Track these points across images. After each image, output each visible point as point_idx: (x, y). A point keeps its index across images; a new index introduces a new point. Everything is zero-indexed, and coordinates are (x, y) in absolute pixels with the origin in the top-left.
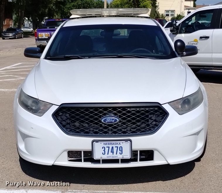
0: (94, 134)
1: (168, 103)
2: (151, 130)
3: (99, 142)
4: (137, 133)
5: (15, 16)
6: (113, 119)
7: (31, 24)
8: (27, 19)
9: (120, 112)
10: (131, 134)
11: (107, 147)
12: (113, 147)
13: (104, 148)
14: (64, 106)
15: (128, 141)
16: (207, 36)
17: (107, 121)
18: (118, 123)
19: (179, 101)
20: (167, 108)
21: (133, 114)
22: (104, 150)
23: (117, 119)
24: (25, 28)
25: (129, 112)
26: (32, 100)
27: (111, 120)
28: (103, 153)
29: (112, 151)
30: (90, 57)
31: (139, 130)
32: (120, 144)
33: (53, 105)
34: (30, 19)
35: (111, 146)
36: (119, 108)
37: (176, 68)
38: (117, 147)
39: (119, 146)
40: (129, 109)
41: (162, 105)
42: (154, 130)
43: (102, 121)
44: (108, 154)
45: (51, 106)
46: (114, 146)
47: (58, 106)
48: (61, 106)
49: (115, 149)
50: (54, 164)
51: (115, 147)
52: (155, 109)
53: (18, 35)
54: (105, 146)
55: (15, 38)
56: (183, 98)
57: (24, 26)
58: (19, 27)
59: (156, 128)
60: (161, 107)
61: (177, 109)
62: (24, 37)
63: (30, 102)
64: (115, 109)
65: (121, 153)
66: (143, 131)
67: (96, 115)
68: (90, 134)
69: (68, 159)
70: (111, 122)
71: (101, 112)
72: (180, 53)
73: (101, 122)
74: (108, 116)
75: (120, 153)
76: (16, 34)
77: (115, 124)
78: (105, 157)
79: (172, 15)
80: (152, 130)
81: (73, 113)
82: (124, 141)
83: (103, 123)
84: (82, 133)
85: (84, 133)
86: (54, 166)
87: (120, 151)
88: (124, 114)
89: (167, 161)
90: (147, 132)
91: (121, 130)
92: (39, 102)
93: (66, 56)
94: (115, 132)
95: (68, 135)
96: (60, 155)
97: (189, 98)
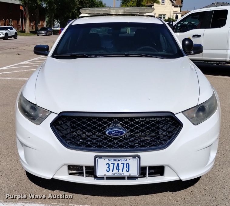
0: (97, 148)
1: (182, 112)
2: (162, 143)
3: (102, 158)
4: (147, 148)
5: (48, 18)
6: (119, 132)
7: (60, 25)
8: (56, 20)
9: (127, 123)
10: (140, 148)
11: (112, 164)
12: (118, 164)
13: (108, 164)
14: (63, 114)
15: (136, 158)
16: (199, 34)
17: (112, 133)
18: (124, 136)
19: (193, 109)
20: (181, 118)
21: (142, 125)
22: (109, 167)
23: (123, 131)
24: (55, 27)
25: (137, 123)
26: (30, 105)
27: (117, 132)
28: (107, 170)
29: (118, 168)
30: (96, 56)
31: (149, 144)
32: (126, 160)
33: (52, 113)
34: (59, 21)
35: (116, 163)
36: (126, 118)
37: (183, 67)
38: (124, 164)
39: (125, 163)
40: (137, 120)
41: (175, 115)
42: (166, 143)
43: (107, 133)
44: (113, 171)
45: (49, 114)
46: (120, 162)
47: (58, 115)
48: (61, 115)
49: (121, 166)
50: (53, 178)
51: (121, 164)
52: (167, 119)
53: (49, 33)
54: (110, 163)
55: (47, 35)
56: (198, 105)
57: (54, 26)
58: (50, 27)
59: (168, 142)
60: (175, 117)
61: (191, 118)
62: (54, 34)
63: (28, 108)
64: (121, 119)
65: (128, 170)
66: (154, 145)
67: (100, 126)
68: (92, 148)
69: (69, 172)
70: (117, 135)
71: (105, 123)
72: (187, 52)
73: (105, 134)
74: (114, 128)
75: (126, 170)
76: (48, 32)
77: (121, 137)
78: (109, 174)
79: (164, 18)
80: (164, 144)
81: (74, 122)
82: (132, 158)
83: (107, 136)
84: (84, 147)
85: (86, 146)
86: (53, 180)
87: (127, 168)
88: (132, 126)
89: (179, 177)
90: (158, 147)
91: (128, 144)
92: (37, 108)
93: (73, 54)
94: (121, 146)
95: (67, 148)
96: (59, 169)
97: (204, 105)
